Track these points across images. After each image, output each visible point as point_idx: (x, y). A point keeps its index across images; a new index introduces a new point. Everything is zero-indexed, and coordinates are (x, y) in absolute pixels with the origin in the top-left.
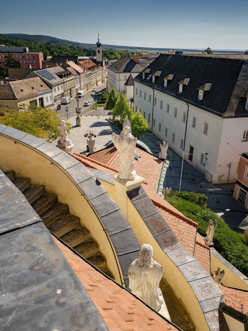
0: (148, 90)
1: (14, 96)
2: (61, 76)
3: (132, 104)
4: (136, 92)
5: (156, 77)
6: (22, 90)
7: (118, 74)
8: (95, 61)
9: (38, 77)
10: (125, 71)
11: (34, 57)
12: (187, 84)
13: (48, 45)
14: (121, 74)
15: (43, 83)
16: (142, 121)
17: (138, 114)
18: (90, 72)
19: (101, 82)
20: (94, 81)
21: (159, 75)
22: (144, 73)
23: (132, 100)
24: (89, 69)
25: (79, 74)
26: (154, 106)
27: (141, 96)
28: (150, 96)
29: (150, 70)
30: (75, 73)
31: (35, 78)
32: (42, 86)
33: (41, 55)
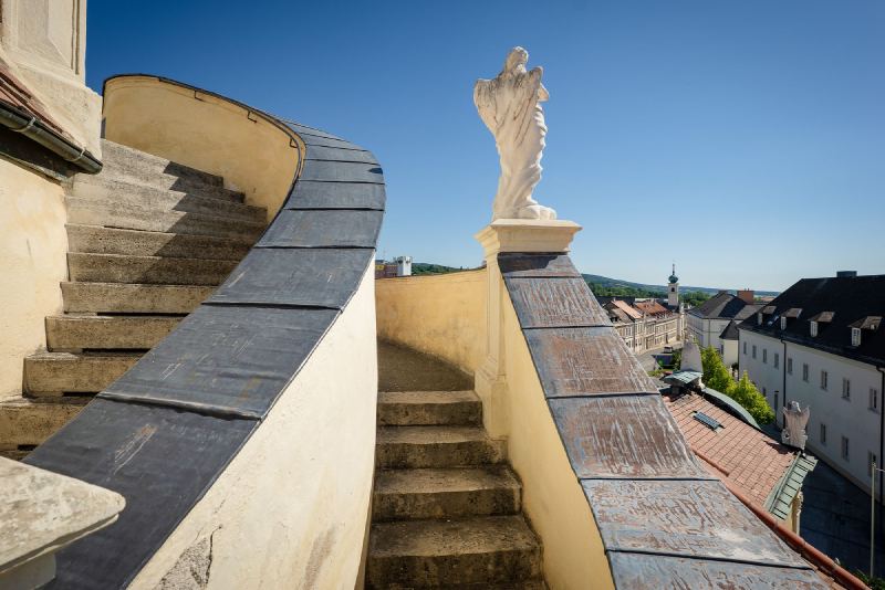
0: (773, 345)
3: (736, 374)
4: (743, 350)
5: (790, 320)
7: (706, 322)
8: (665, 304)
10: (723, 315)
12: (873, 327)
14: (712, 321)
16: (754, 397)
17: (744, 383)
18: (654, 320)
19: (675, 338)
20: (660, 334)
21: (798, 316)
22: (760, 315)
23: (736, 367)
24: (653, 315)
25: (633, 320)
26: (787, 375)
27: (754, 356)
28: (777, 356)
29: (774, 307)
30: (626, 318)
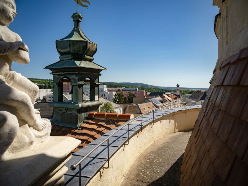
1: (141, 112)
2: (162, 102)
6: (144, 109)
8: (176, 95)
9: (151, 102)
11: (141, 93)
13: (142, 88)
15: (153, 106)
18: (175, 101)
24: (174, 99)
25: (170, 101)
30: (168, 101)
31: (150, 103)
32: (153, 107)
33: (145, 91)
